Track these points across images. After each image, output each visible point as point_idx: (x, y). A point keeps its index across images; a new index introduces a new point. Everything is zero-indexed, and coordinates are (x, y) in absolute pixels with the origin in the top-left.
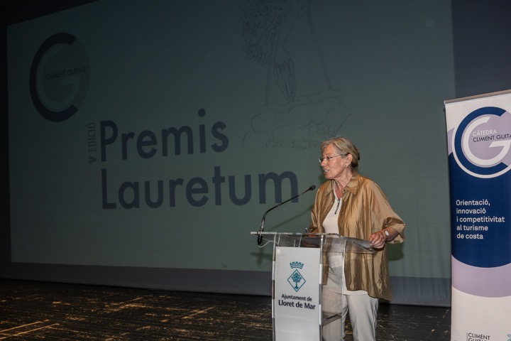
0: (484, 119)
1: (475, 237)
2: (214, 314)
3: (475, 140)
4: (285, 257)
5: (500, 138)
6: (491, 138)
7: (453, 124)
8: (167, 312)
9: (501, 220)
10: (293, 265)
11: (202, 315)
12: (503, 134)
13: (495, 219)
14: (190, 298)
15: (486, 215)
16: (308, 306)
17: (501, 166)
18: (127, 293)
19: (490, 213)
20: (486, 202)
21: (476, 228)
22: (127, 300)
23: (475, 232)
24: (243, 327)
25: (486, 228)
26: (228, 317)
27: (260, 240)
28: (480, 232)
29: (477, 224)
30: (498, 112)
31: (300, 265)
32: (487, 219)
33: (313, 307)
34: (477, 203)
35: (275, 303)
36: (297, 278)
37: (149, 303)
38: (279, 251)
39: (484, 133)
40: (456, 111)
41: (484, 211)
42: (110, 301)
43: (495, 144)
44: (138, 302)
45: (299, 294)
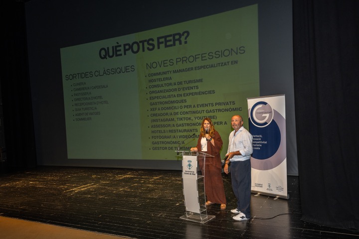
0: (260, 106)
1: (257, 148)
2: (162, 178)
3: (257, 113)
4: (186, 159)
5: (265, 113)
6: (263, 113)
7: (250, 106)
8: (143, 178)
9: (266, 142)
10: (189, 161)
11: (157, 179)
12: (266, 112)
13: (264, 142)
14: (152, 172)
15: (261, 141)
16: (193, 174)
17: (266, 123)
18: (124, 171)
19: (262, 140)
20: (261, 136)
21: (258, 145)
22: (125, 174)
23: (257, 147)
24: (174, 183)
25: (261, 145)
26: (168, 180)
27: (178, 153)
28: (259, 147)
29: (258, 144)
30: (265, 103)
31: (191, 161)
32: (261, 142)
33: (194, 174)
34: (258, 136)
35: (183, 173)
36: (190, 165)
37: (134, 175)
38: (184, 157)
39: (261, 111)
40: (251, 102)
41: (260, 139)
42: (117, 174)
43: (264, 115)
44: (130, 174)
45: (191, 170)
